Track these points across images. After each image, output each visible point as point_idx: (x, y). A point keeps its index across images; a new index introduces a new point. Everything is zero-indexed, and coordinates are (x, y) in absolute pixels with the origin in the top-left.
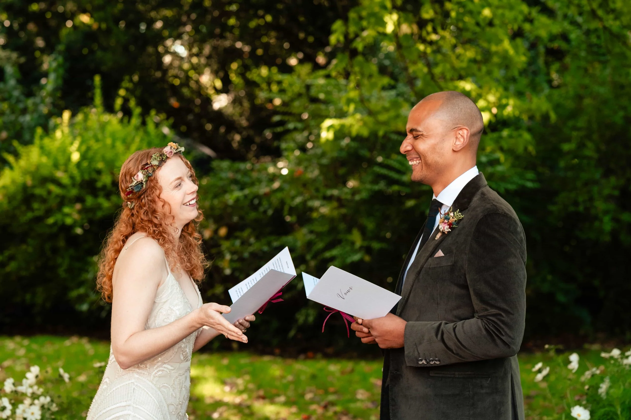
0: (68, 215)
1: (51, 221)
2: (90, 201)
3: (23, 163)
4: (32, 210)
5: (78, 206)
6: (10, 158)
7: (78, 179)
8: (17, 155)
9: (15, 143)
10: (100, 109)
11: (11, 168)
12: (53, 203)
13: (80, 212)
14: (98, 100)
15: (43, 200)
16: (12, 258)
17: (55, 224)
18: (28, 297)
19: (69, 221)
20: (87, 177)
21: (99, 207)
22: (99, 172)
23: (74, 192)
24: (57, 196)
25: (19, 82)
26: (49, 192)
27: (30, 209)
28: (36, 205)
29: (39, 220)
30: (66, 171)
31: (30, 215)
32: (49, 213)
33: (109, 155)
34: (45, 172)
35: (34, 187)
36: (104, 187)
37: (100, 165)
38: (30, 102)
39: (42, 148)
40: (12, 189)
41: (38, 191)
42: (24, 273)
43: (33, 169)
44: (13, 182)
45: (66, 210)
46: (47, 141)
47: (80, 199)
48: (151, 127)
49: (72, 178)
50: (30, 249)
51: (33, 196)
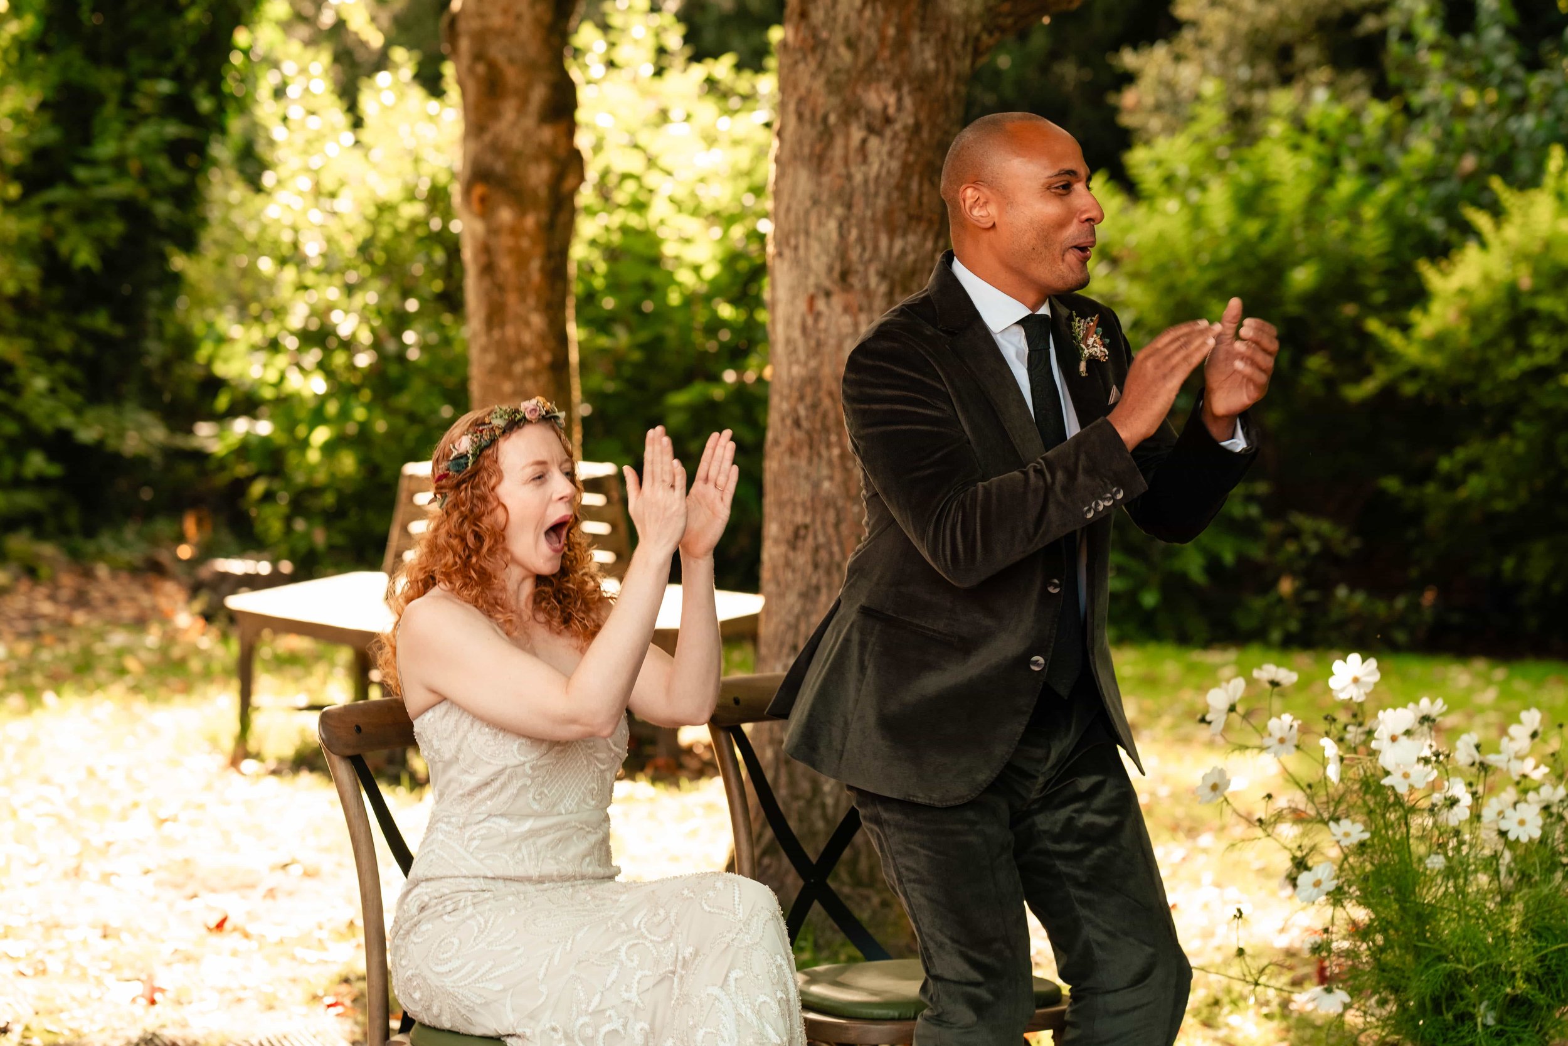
3: (1511, 232)
4: (1529, 350)
6: (1482, 220)
8: (1497, 212)
9: (1496, 183)
11: (1483, 245)
15: (1560, 328)
16: (1473, 466)
18: (1508, 564)
25: (1511, 32)
27: (1524, 347)
28: (1538, 339)
31: (1523, 363)
35: (1535, 293)
38: (1536, 83)
39: (1561, 194)
40: (1483, 297)
41: (1545, 303)
42: (1500, 505)
43: (1535, 247)
44: (1487, 278)
50: (1520, 447)
51: (1533, 315)
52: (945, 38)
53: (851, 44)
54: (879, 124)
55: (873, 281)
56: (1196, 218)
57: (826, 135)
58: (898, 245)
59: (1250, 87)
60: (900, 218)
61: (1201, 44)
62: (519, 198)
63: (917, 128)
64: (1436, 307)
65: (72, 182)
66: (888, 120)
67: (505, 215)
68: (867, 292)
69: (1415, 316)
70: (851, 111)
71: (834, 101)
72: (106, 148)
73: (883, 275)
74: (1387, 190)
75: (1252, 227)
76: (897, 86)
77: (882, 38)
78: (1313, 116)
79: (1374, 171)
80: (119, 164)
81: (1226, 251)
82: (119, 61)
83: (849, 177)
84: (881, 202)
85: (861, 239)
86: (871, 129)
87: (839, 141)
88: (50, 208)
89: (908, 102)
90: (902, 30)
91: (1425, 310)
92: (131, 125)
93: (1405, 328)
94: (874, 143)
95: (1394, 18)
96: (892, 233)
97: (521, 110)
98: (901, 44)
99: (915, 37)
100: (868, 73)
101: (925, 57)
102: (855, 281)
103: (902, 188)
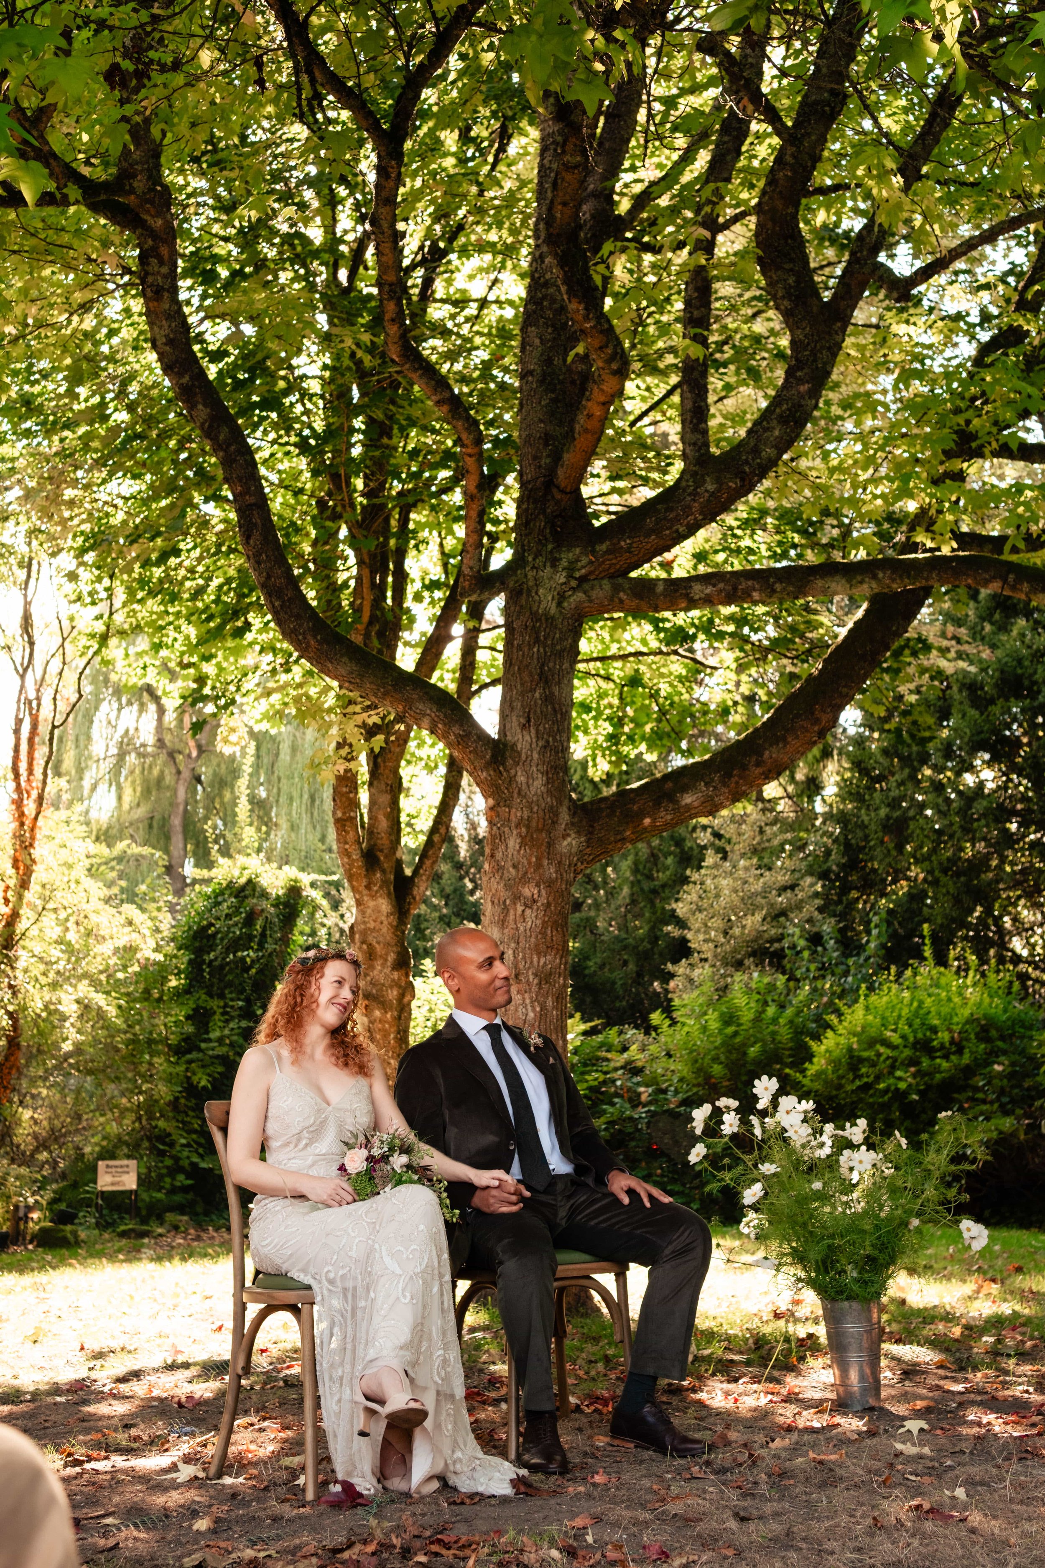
0: (900, 1079)
1: (882, 1086)
2: (925, 1063)
3: (847, 1023)
4: (861, 1076)
5: (913, 1069)
6: (833, 1019)
7: (911, 1039)
8: (840, 1014)
9: (839, 1004)
10: (931, 962)
11: (835, 1030)
12: (883, 1066)
13: (914, 1076)
14: (928, 952)
15: (874, 1065)
17: (886, 1091)
19: (902, 1086)
20: (920, 1035)
21: (938, 1070)
22: (934, 1030)
23: (907, 1052)
24: (888, 1058)
26: (879, 1055)
27: (858, 1075)
28: (864, 1070)
29: (866, 1087)
30: (895, 1031)
31: (858, 1082)
32: (878, 1078)
33: (945, 1010)
34: (873, 1032)
35: (861, 1049)
36: (942, 1046)
37: (936, 1022)
38: (851, 961)
39: (867, 1008)
40: (837, 1053)
41: (865, 1054)
43: (859, 1029)
44: (838, 1044)
45: (899, 1073)
46: (873, 998)
47: (913, 1062)
48: (992, 977)
49: (904, 1037)
51: (861, 1060)
52: (560, 863)
53: (515, 866)
54: (530, 903)
55: (531, 978)
56: (704, 1029)
57: (506, 910)
58: (542, 960)
59: (724, 976)
60: (543, 947)
61: (701, 960)
62: (384, 1005)
63: (548, 904)
64: (815, 1060)
65: (200, 1050)
66: (534, 901)
67: (377, 1013)
68: (528, 983)
69: (807, 1065)
70: (516, 898)
71: (509, 894)
72: (215, 1034)
73: (535, 975)
74: (789, 1012)
75: (730, 1030)
76: (538, 885)
77: (530, 863)
78: (753, 985)
79: (782, 1007)
80: (220, 1041)
81: (719, 1041)
82: (222, 996)
83: (517, 929)
84: (533, 940)
85: (524, 958)
86: (526, 905)
87: (512, 912)
88: (190, 1062)
89: (543, 892)
90: (539, 859)
91: (811, 1062)
92: (227, 1021)
93: (803, 1071)
94: (528, 912)
95: (786, 944)
96: (539, 954)
97: (383, 965)
98: (539, 865)
99: (545, 862)
100: (524, 879)
101: (551, 871)
102: (522, 978)
103: (543, 933)
